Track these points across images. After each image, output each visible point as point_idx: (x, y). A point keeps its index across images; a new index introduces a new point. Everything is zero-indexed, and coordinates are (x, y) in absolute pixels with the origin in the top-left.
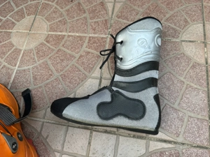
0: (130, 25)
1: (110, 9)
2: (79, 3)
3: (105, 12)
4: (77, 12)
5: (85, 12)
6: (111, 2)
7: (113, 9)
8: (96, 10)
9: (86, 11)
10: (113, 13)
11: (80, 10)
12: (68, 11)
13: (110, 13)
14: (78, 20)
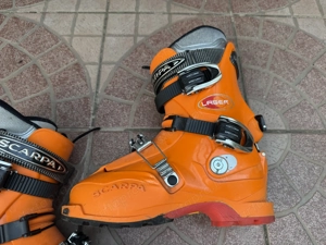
0: (178, 40)
1: (93, 77)
2: (35, 66)
3: (83, 82)
4: (31, 84)
5: (46, 84)
6: (94, 64)
7: (99, 76)
8: (66, 79)
9: (49, 81)
10: (98, 85)
11: (37, 80)
12: (13, 81)
13: (94, 85)
14: (33, 99)
